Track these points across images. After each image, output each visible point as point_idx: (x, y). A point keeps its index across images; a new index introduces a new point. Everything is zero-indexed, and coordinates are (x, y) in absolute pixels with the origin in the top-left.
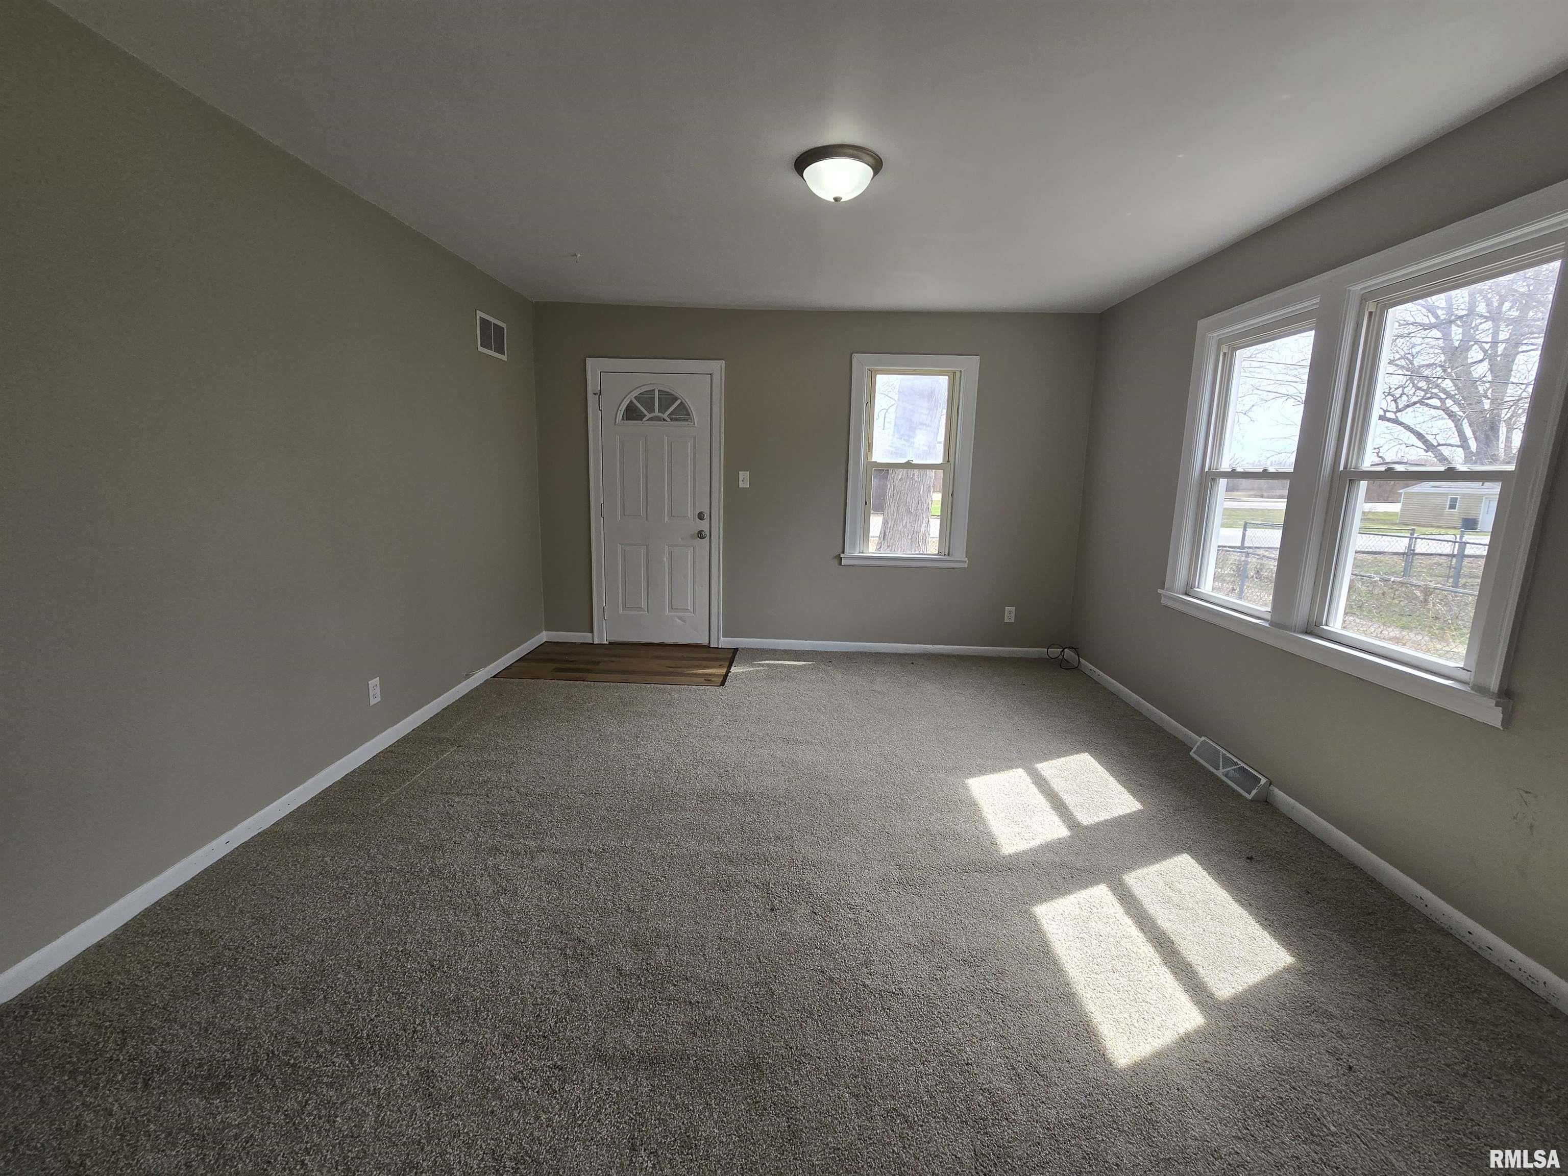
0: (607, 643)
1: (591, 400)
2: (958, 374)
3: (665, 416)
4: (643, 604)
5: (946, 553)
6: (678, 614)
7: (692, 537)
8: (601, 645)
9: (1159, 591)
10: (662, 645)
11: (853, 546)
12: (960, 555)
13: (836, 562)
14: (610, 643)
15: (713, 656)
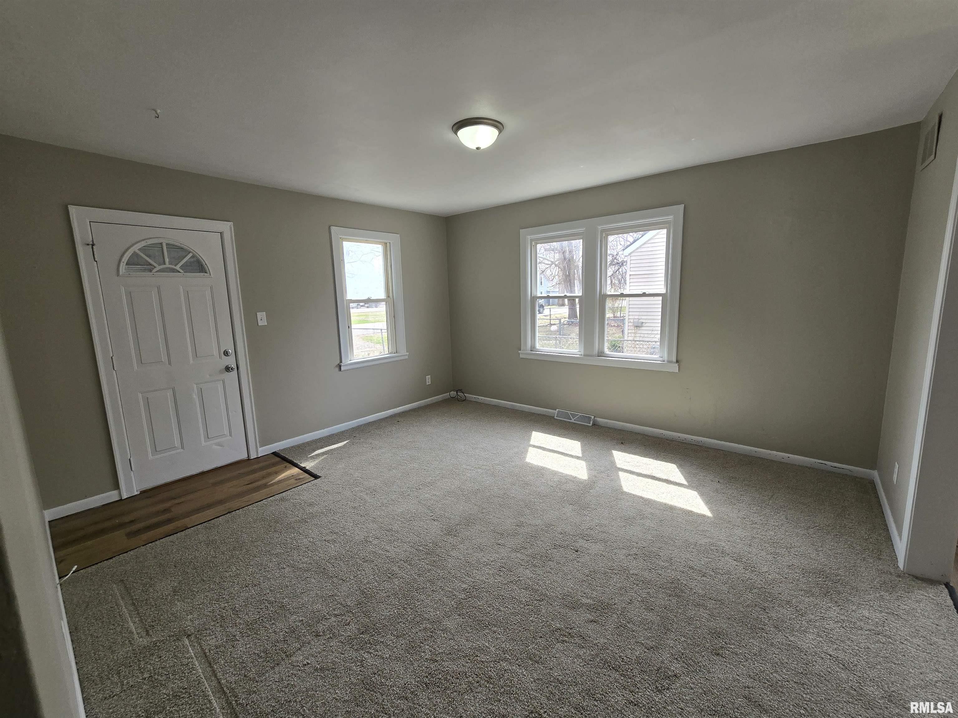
0: (139, 493)
1: (82, 252)
2: (388, 244)
3: (178, 268)
4: (177, 443)
5: (395, 352)
6: (215, 441)
7: (221, 372)
8: (132, 499)
9: (519, 352)
10: (203, 473)
11: (347, 356)
12: (404, 352)
13: (337, 369)
14: (143, 492)
15: (256, 466)
